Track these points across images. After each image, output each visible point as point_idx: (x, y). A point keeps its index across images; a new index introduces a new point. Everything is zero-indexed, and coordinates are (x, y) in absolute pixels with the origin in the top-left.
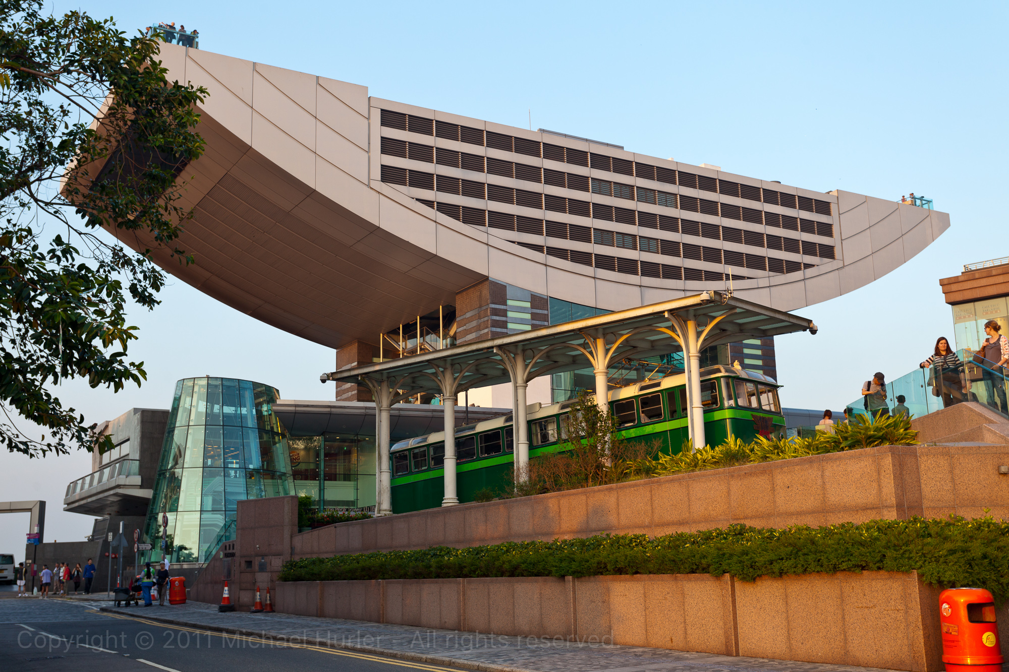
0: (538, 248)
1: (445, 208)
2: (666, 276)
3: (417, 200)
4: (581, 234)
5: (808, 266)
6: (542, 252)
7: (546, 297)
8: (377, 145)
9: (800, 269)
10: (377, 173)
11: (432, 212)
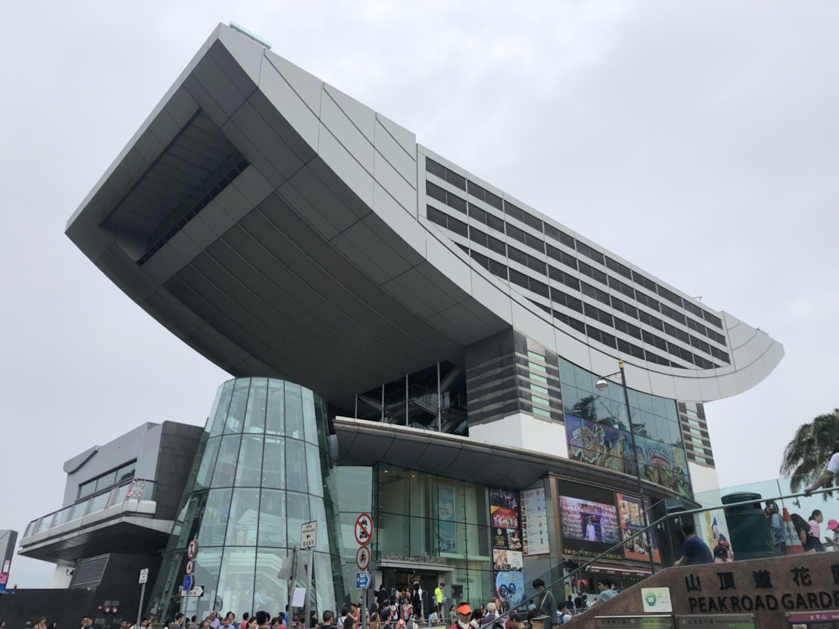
0: (547, 309)
1: (475, 255)
3: (456, 243)
4: (577, 305)
6: (550, 313)
7: (556, 355)
8: (423, 186)
9: (712, 368)
10: (424, 211)
11: (467, 258)
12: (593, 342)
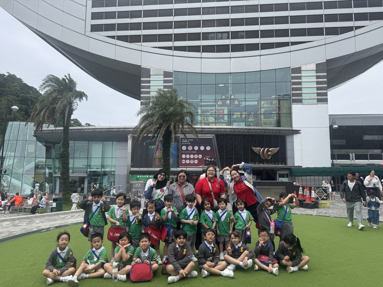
0: (169, 48)
1: (120, 38)
2: (248, 50)
3: (107, 37)
4: (195, 37)
5: (357, 28)
6: (172, 49)
7: (172, 71)
8: (89, 16)
9: (352, 30)
10: (89, 28)
11: (114, 41)
12: (205, 55)
